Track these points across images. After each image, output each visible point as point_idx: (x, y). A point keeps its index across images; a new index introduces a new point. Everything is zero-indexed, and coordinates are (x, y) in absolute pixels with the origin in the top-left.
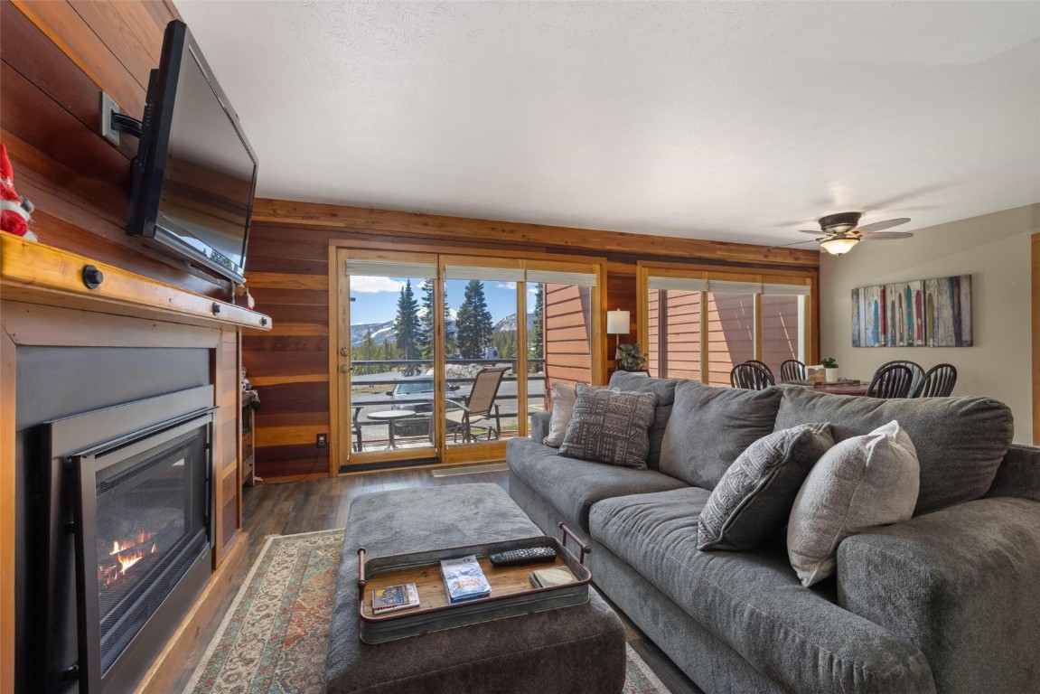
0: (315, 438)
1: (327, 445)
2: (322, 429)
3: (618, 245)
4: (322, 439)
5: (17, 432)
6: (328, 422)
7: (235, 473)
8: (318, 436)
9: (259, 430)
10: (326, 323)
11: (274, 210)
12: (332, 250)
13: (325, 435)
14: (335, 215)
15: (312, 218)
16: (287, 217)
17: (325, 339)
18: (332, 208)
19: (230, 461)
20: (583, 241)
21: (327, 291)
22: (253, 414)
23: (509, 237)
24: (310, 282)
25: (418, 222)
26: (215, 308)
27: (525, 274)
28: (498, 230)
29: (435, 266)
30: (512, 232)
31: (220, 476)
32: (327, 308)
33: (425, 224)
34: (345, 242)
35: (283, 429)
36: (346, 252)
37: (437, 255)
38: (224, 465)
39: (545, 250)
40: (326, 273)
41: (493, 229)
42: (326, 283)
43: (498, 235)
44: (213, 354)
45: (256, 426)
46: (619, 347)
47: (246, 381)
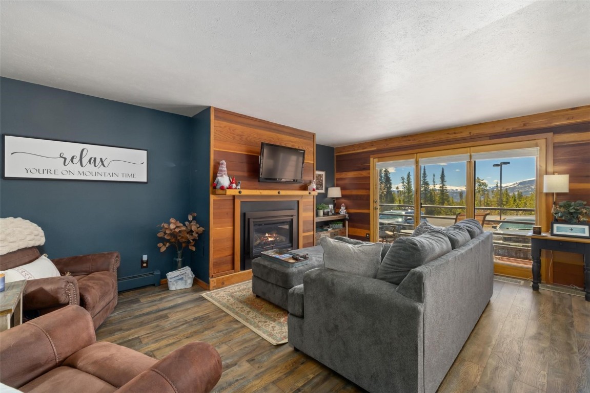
0: (365, 234)
1: (369, 238)
2: (367, 232)
5: (241, 213)
6: (369, 229)
7: (312, 235)
8: (367, 234)
9: (350, 228)
10: (369, 189)
12: (372, 159)
13: (369, 234)
14: (373, 145)
15: (366, 148)
16: (358, 150)
17: (369, 196)
18: (372, 143)
19: (308, 231)
20: (524, 125)
21: (369, 177)
22: (347, 222)
23: (459, 136)
24: (364, 173)
25: (406, 140)
26: (279, 193)
27: (471, 156)
28: (451, 134)
29: (414, 160)
30: (461, 132)
31: (302, 234)
32: (370, 183)
33: (409, 140)
34: (375, 156)
35: (356, 229)
36: (376, 160)
37: (415, 155)
38: (304, 232)
39: (489, 138)
40: (369, 170)
41: (448, 134)
42: (369, 173)
43: (452, 136)
44: (298, 202)
45: (348, 227)
46: (555, 203)
47: (345, 210)
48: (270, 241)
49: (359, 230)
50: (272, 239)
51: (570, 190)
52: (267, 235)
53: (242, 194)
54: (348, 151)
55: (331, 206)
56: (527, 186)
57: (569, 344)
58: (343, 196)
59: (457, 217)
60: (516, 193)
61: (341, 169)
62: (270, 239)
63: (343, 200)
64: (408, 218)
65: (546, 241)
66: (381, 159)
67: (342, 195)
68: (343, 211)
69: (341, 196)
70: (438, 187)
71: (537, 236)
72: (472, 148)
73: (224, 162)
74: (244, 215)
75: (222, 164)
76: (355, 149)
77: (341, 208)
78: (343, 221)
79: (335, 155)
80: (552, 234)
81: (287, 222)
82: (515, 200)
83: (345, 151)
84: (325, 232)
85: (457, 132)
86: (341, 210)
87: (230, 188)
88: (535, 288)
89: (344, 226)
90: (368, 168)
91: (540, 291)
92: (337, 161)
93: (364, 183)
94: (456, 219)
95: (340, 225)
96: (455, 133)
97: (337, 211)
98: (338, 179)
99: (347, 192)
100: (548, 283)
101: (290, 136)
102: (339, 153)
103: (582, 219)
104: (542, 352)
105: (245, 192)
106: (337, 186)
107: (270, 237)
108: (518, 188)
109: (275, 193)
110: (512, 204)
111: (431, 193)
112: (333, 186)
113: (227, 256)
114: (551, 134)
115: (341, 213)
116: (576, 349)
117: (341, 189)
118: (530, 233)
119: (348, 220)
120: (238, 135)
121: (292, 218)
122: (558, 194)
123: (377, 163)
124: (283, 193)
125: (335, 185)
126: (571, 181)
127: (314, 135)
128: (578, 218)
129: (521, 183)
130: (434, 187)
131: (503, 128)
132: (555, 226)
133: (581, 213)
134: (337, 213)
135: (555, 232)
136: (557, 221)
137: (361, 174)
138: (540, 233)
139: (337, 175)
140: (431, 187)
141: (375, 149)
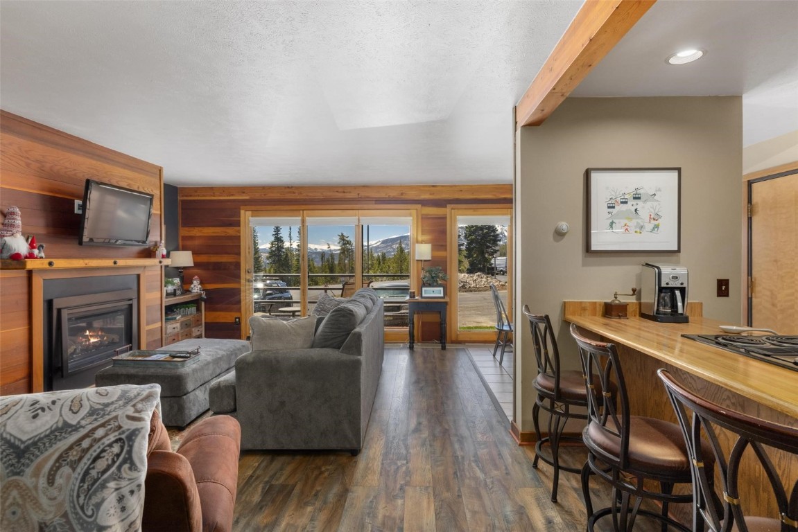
0: (234, 319)
1: (239, 323)
2: (237, 315)
3: (431, 194)
4: (237, 320)
5: (44, 301)
6: (239, 310)
7: (160, 328)
8: (236, 318)
9: (207, 313)
10: (239, 254)
11: (214, 193)
12: (242, 212)
13: (239, 318)
14: (244, 192)
15: (232, 195)
16: (220, 196)
17: (238, 264)
18: (242, 189)
19: (154, 322)
20: (402, 194)
21: (240, 236)
22: (203, 304)
23: (348, 196)
24: (231, 231)
25: (290, 192)
26: (115, 263)
27: (359, 220)
28: (341, 192)
29: (300, 218)
30: (350, 193)
31: (145, 328)
32: (240, 246)
33: (294, 193)
34: (248, 207)
35: (218, 313)
36: (249, 213)
37: (301, 211)
38: (148, 324)
39: (374, 202)
40: (239, 226)
41: (337, 191)
42: (239, 232)
43: (340, 195)
44: (138, 276)
45: (205, 311)
46: (423, 269)
47: (200, 286)
48: (93, 343)
49: (222, 314)
50: (96, 340)
51: (432, 257)
52: (88, 333)
53: (54, 266)
54: (204, 196)
55: (177, 280)
56: (388, 246)
57: (435, 380)
58: (197, 265)
59: (344, 287)
60: (380, 254)
61: (189, 221)
62: (92, 340)
63: (196, 271)
64: (268, 292)
65: (418, 303)
66: (256, 213)
67: (194, 263)
68: (196, 287)
69: (192, 264)
70: (295, 245)
71: (412, 300)
72: (360, 211)
73: (17, 210)
74: (49, 304)
75: (13, 213)
76: (216, 193)
77: (193, 283)
78: (196, 302)
79: (180, 198)
80: (422, 297)
81: (122, 310)
82: (380, 263)
83: (199, 196)
84: (172, 322)
85: (346, 191)
86: (192, 286)
87: (31, 256)
88: (411, 348)
89: (199, 310)
90: (238, 224)
91: (415, 349)
92: (182, 209)
93: (232, 245)
94: (343, 289)
95: (193, 309)
96: (344, 192)
97: (185, 288)
98: (184, 238)
99: (203, 258)
100: (418, 342)
101: (125, 168)
102: (187, 196)
103: (440, 282)
104: (421, 389)
105: (59, 263)
106: (184, 249)
107: (91, 336)
108: (381, 248)
109: (108, 263)
110: (377, 268)
111: (287, 254)
112: (177, 249)
113: (17, 381)
114: (420, 206)
115: (193, 291)
116: (439, 382)
117: (193, 254)
118: (408, 298)
119: (205, 301)
120: (37, 161)
121: (130, 302)
122: (425, 261)
123: (251, 218)
124: (121, 262)
125: (181, 247)
126: (433, 249)
127: (160, 170)
128: (437, 281)
129: (384, 242)
130: (291, 245)
131: (386, 195)
132: (424, 289)
133: (438, 277)
134: (187, 291)
135: (424, 295)
136: (424, 285)
137: (226, 232)
138: (414, 297)
139: (184, 232)
140: (287, 245)
141: (247, 198)
